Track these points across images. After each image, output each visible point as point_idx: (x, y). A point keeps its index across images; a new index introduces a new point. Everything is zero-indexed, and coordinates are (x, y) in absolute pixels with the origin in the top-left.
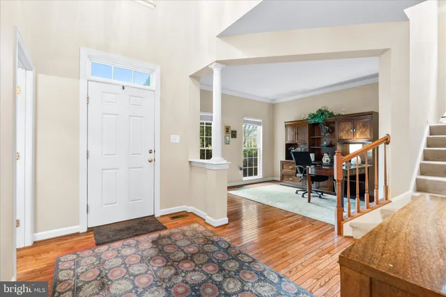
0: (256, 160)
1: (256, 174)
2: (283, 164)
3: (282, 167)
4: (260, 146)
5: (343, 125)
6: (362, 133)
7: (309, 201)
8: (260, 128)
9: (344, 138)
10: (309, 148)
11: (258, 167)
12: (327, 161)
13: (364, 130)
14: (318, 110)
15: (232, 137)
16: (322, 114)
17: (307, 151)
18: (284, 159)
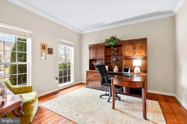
0: (69, 71)
1: (69, 80)
2: (88, 73)
3: (87, 75)
4: (72, 61)
5: (127, 47)
6: (140, 52)
7: (113, 108)
8: (72, 49)
9: (128, 55)
10: (105, 62)
11: (71, 75)
12: (117, 71)
13: (141, 50)
14: (110, 37)
15: (49, 53)
16: (114, 39)
17: (104, 64)
18: (88, 70)
